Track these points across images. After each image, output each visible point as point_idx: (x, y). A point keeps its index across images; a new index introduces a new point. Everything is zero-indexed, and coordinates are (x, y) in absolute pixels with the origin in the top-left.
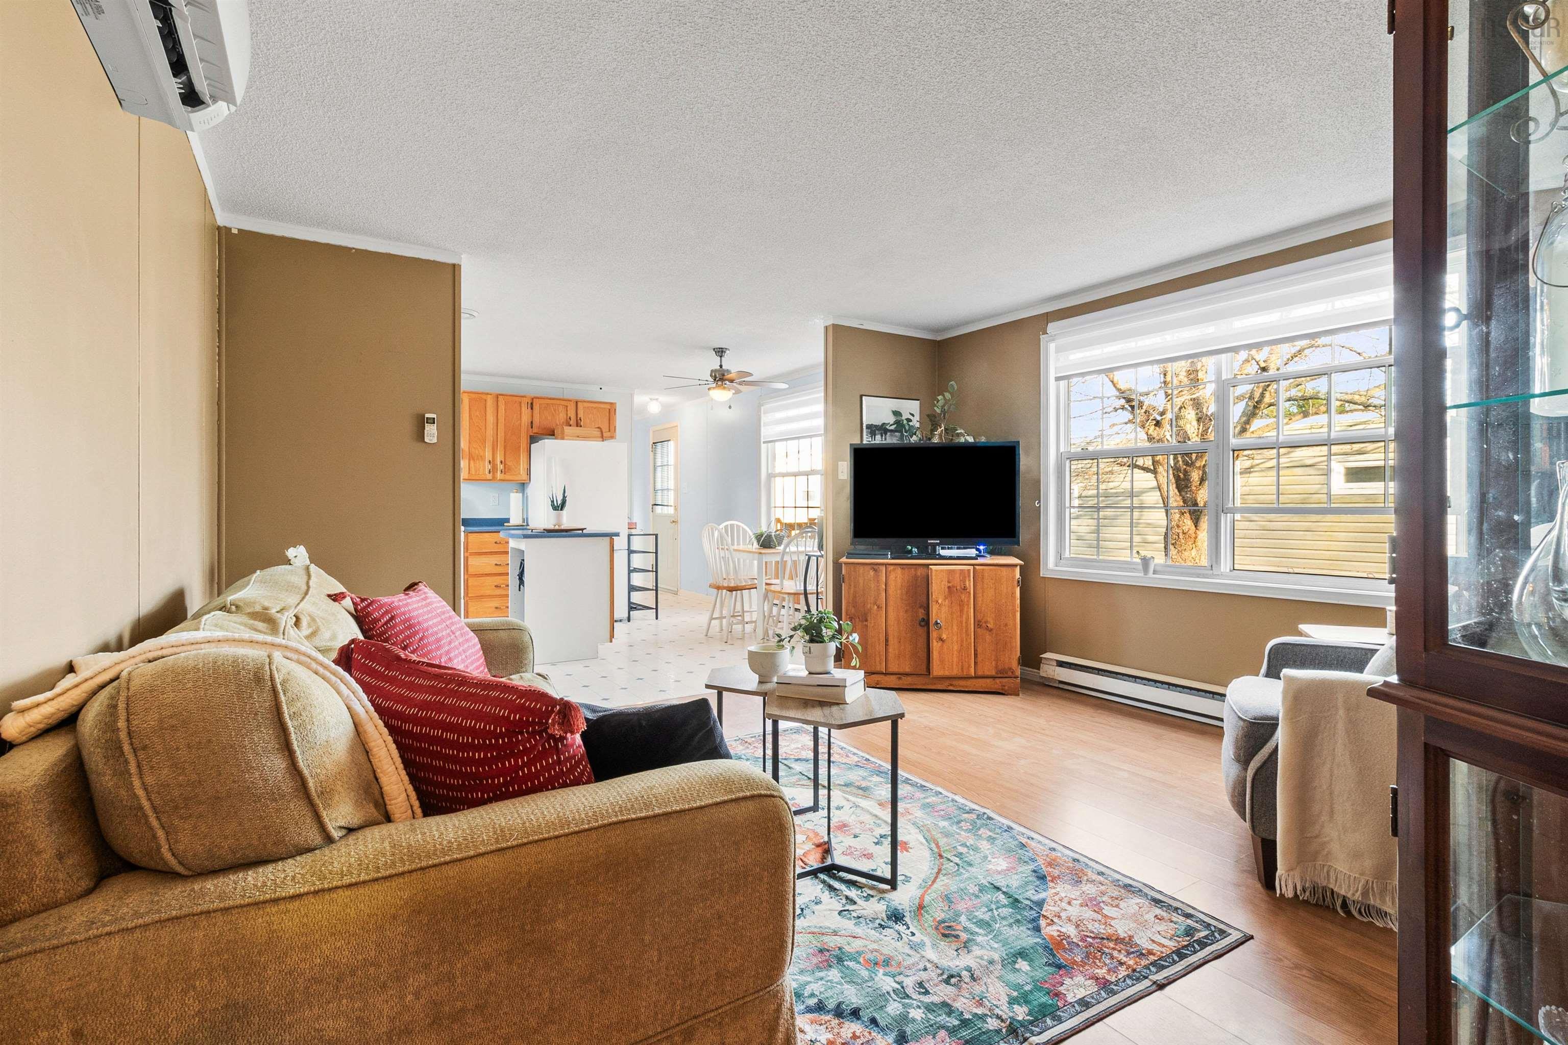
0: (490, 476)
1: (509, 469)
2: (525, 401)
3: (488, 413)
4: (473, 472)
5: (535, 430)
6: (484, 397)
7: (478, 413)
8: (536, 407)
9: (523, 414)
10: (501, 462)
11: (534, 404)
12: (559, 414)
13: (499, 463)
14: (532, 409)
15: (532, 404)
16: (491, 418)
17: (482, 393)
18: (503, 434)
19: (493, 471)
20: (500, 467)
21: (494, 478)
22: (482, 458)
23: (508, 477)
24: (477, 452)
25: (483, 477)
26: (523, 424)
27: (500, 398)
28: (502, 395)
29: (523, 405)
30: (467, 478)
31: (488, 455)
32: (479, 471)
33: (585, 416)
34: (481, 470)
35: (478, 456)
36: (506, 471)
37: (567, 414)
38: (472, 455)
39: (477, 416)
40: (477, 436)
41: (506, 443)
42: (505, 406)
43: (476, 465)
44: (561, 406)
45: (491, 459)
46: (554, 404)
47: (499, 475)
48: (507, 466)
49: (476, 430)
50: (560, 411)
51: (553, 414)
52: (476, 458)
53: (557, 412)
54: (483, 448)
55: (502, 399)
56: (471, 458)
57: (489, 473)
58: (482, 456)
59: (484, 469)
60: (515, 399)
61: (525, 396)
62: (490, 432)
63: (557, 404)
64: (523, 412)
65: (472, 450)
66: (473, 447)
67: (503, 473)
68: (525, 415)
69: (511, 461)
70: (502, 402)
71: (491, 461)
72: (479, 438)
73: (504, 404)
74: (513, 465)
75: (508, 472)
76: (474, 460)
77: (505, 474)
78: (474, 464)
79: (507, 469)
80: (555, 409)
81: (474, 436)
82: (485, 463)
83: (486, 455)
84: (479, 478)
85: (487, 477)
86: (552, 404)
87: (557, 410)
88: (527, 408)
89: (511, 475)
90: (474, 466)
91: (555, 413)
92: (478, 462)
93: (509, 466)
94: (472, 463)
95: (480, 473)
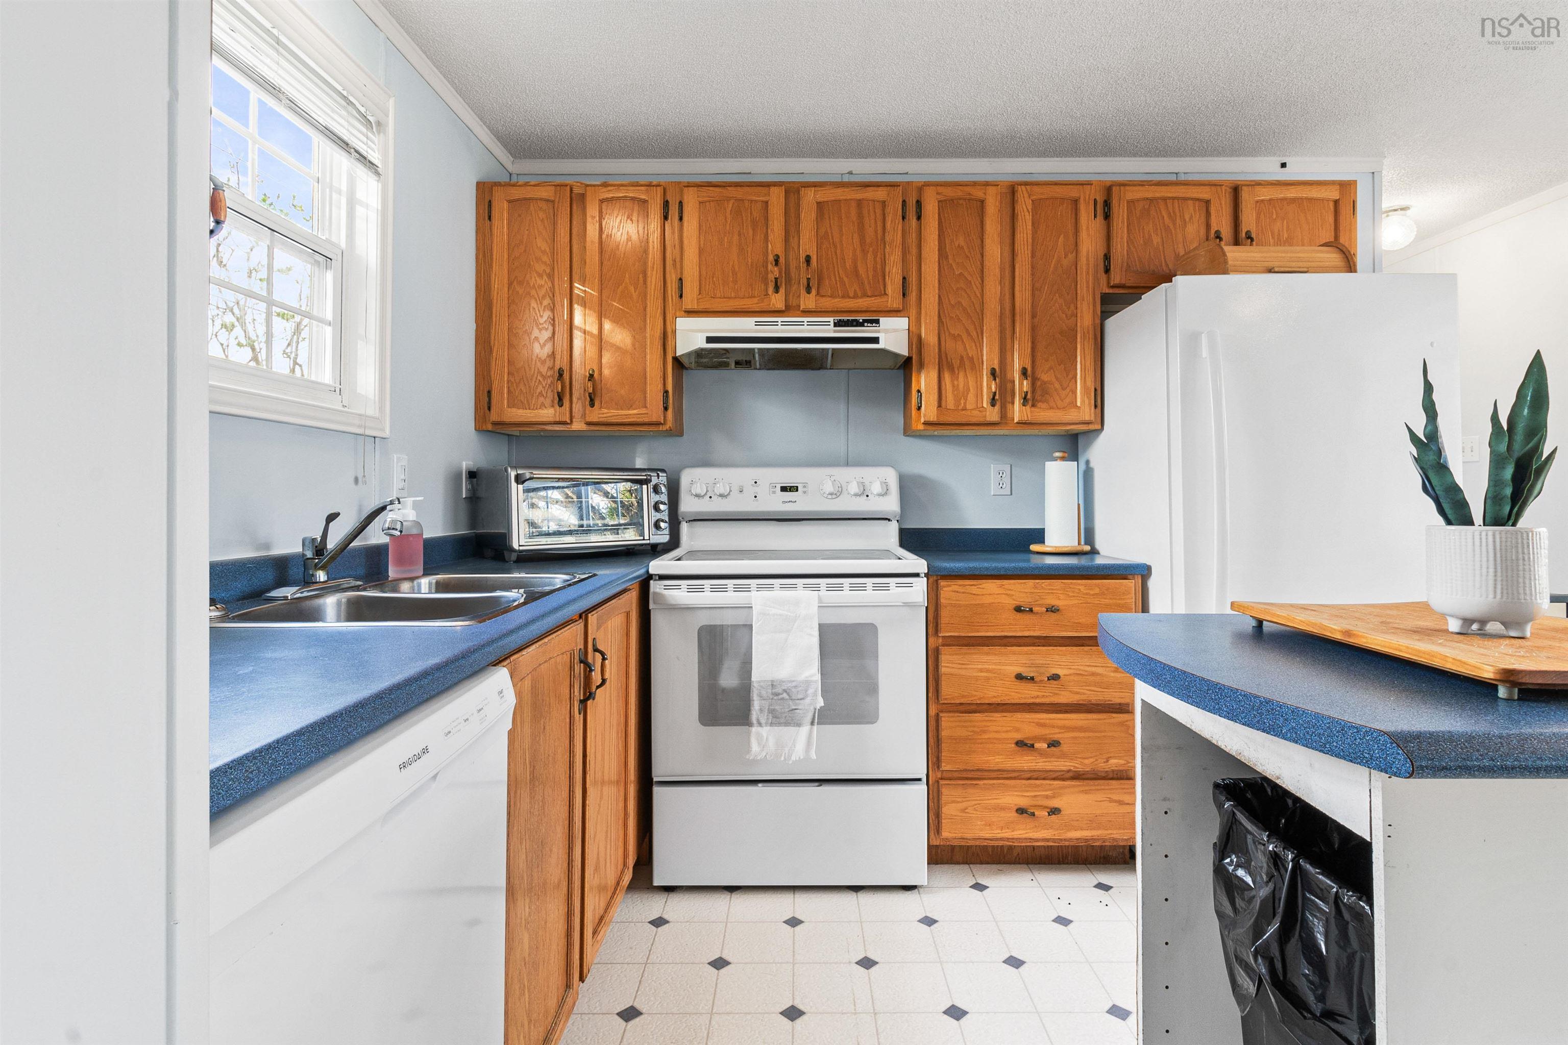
0: (993, 414)
1: (1045, 392)
2: (1088, 195)
3: (988, 242)
4: (950, 399)
5: (1117, 277)
6: (978, 193)
7: (961, 241)
8: (1120, 214)
9: (1083, 234)
10: (1024, 372)
11: (1114, 205)
13: (1017, 376)
14: (1107, 219)
15: (1107, 204)
17: (975, 184)
18: (1028, 294)
19: (1001, 398)
20: (1021, 386)
21: (1004, 417)
22: (974, 365)
23: (1043, 414)
24: (962, 352)
25: (976, 417)
26: (1082, 261)
27: (1021, 192)
28: (1026, 184)
29: (1082, 207)
30: (933, 420)
31: (989, 356)
32: (966, 400)
33: (1262, 227)
34: (971, 397)
35: (962, 357)
36: (1038, 397)
37: (1208, 226)
38: (947, 359)
39: (960, 247)
40: (959, 303)
41: (1036, 320)
42: (1033, 216)
43: (956, 383)
44: (1190, 202)
45: (997, 367)
46: (1170, 198)
47: (1017, 411)
48: (1039, 383)
49: (958, 286)
50: (1187, 217)
51: (1167, 229)
52: (956, 363)
53: (1178, 221)
54: (974, 334)
55: (1026, 195)
56: (944, 364)
57: (993, 405)
58: (971, 359)
59: (979, 395)
60: (1059, 191)
61: (1089, 183)
62: (993, 289)
63: (1178, 198)
64: (1084, 228)
65: (949, 345)
66: (950, 333)
67: (1030, 403)
68: (1088, 235)
69: (1051, 368)
70: (1024, 205)
71: (997, 370)
72: (964, 309)
73: (1030, 210)
74: (1057, 379)
75: (1040, 401)
76: (951, 369)
77: (1033, 406)
78: (952, 381)
79: (1039, 392)
80: (1174, 212)
81: (952, 302)
82: (982, 377)
83: (982, 355)
84: (964, 420)
85: (985, 416)
86: (1165, 199)
87: (1178, 214)
88: (1095, 216)
89: (1051, 408)
90: (953, 386)
91: (1171, 226)
92: (961, 375)
93: (1045, 383)
94: (947, 376)
95: (968, 407)
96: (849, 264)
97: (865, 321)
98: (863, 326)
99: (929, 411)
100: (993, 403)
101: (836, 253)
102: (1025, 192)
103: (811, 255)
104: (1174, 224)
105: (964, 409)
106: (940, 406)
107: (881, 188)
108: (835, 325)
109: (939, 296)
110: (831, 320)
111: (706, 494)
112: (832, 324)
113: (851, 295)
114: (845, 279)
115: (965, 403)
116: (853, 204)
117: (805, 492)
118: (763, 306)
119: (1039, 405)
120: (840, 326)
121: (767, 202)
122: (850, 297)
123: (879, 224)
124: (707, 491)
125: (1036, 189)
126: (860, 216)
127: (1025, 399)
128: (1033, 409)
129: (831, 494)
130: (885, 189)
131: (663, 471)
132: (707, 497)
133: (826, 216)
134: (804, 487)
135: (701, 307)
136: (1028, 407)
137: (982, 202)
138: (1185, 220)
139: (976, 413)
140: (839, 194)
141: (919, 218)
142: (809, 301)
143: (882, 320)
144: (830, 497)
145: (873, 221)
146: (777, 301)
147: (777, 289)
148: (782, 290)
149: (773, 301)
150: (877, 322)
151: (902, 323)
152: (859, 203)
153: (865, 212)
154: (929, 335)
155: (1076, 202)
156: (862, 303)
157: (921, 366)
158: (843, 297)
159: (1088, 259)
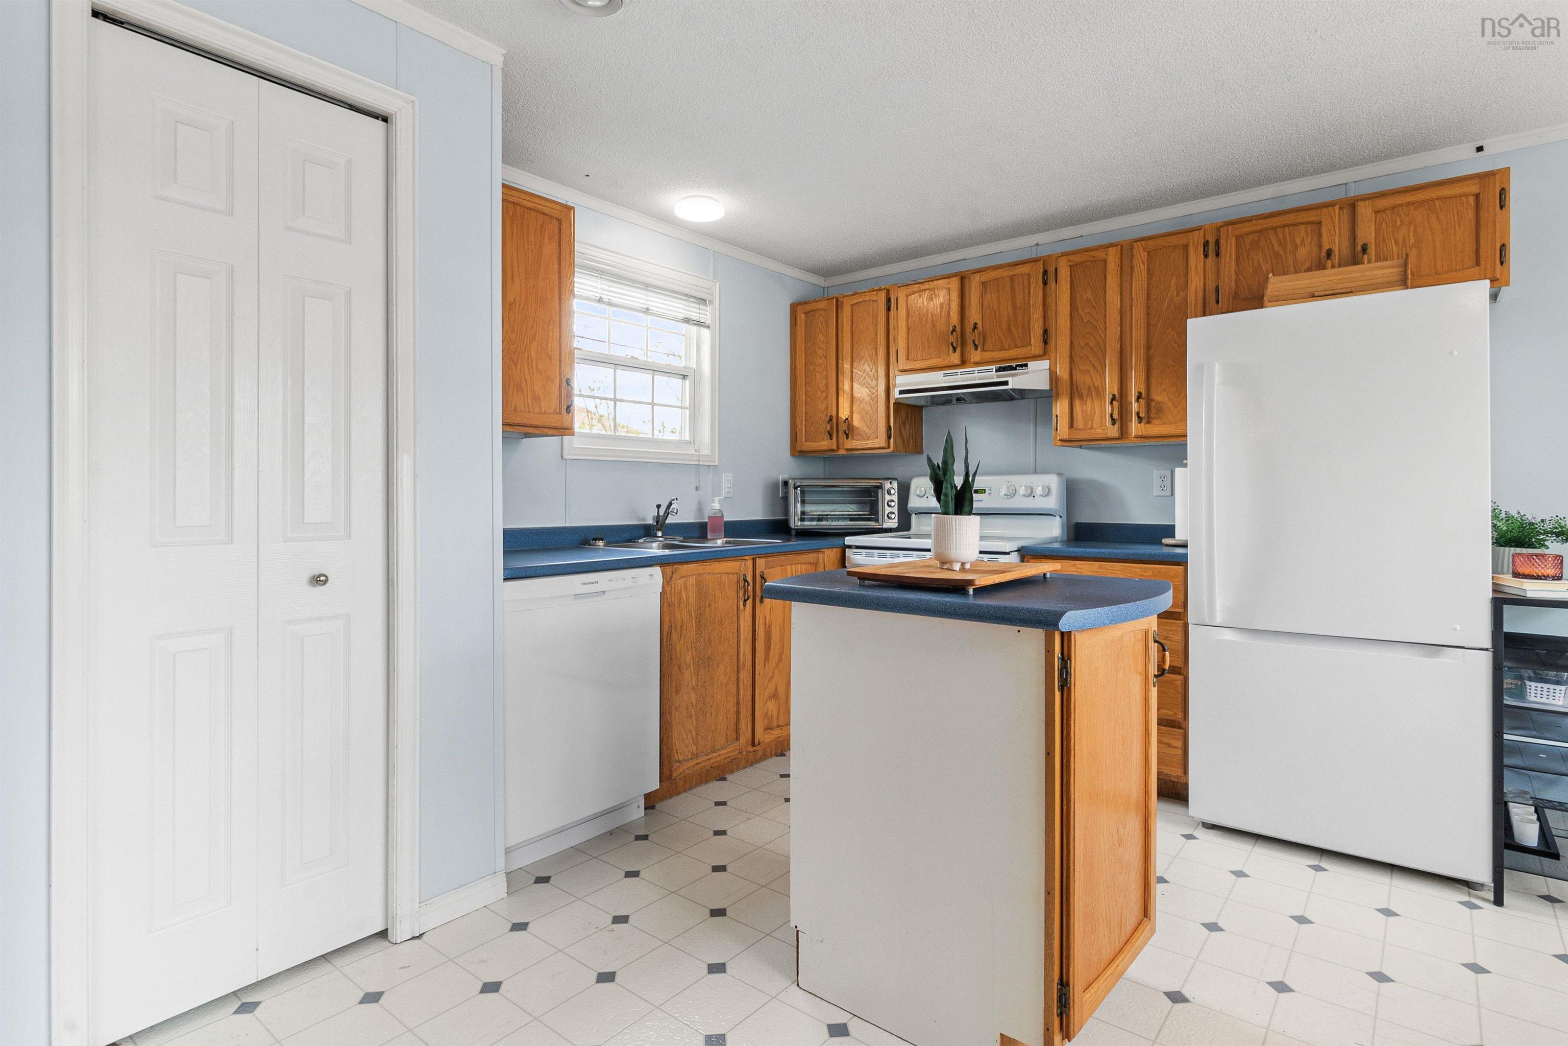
0: (1114, 431)
1: (1159, 410)
2: (1198, 237)
3: (1109, 290)
4: (1079, 422)
5: (1224, 306)
6: (1102, 257)
7: (1089, 295)
8: (1229, 248)
9: (1192, 273)
10: (1139, 397)
11: (1222, 241)
12: (1296, 247)
13: (1133, 399)
14: (1217, 255)
15: (1217, 243)
16: (1113, 298)
17: (1099, 247)
18: (1143, 332)
19: (1121, 419)
20: (1138, 406)
21: (1124, 433)
22: (1099, 392)
23: (1156, 429)
24: (1088, 382)
25: (1099, 432)
26: (1191, 298)
27: (1137, 247)
28: (1142, 240)
29: (1194, 251)
30: (1065, 437)
31: (1110, 385)
32: (1092, 420)
33: (1383, 236)
34: (1097, 418)
35: (1090, 387)
36: (1152, 415)
37: (1320, 246)
38: (1077, 388)
39: (1088, 300)
40: (1087, 344)
41: (1151, 351)
42: (1148, 265)
43: (1085, 408)
44: (1302, 227)
45: (1116, 393)
46: (1279, 227)
47: (1134, 427)
48: (1153, 404)
49: (1086, 331)
50: (1298, 242)
51: (1277, 255)
52: (1085, 392)
53: (1289, 246)
54: (1099, 368)
55: (1141, 249)
56: (1075, 393)
57: (1114, 424)
58: (1097, 388)
59: (1102, 417)
60: (1173, 240)
61: (1199, 229)
62: (1113, 331)
63: (1289, 226)
64: (1193, 268)
65: (1079, 377)
66: (1080, 369)
67: (1144, 421)
68: (1197, 273)
69: (1164, 390)
70: (1140, 257)
71: (1117, 395)
72: (1091, 349)
73: (1145, 261)
74: (1170, 399)
75: (1155, 418)
76: (1081, 397)
77: (1148, 422)
78: (1082, 407)
79: (1153, 411)
80: (1285, 240)
81: (1082, 345)
82: (1105, 403)
83: (1105, 384)
84: (1091, 437)
85: (1107, 433)
86: (1274, 229)
87: (1289, 240)
88: (1206, 256)
89: (1164, 424)
90: (1083, 411)
91: (1282, 253)
92: (1089, 402)
93: (1159, 403)
94: (1077, 404)
95: (1094, 426)
96: (1004, 326)
97: (1017, 366)
98: (1016, 369)
99: (1064, 430)
100: (1114, 421)
101: (995, 317)
102: (1140, 247)
103: (978, 322)
104: (1285, 250)
105: (1091, 428)
106: (1071, 425)
107: (1026, 265)
108: (997, 371)
109: (1071, 342)
110: (994, 367)
111: (925, 495)
112: (994, 370)
113: (1006, 347)
114: (1002, 337)
115: (1092, 424)
116: (1008, 279)
117: (990, 494)
118: (946, 363)
119: (1154, 421)
120: (1000, 371)
121: (949, 289)
122: (1005, 350)
123: (1026, 291)
124: (925, 493)
125: (1150, 242)
126: (1013, 289)
127: (1140, 419)
128: (1147, 425)
129: (1007, 495)
130: (1029, 264)
131: (895, 479)
132: (925, 497)
133: (989, 292)
134: (990, 490)
135: (908, 368)
136: (1143, 424)
137: (1105, 261)
138: (1296, 245)
139: (1099, 431)
140: (997, 274)
141: (1056, 282)
142: (976, 356)
143: (1030, 364)
144: (1006, 497)
145: (1022, 290)
146: (955, 358)
147: (955, 349)
148: (958, 350)
149: (952, 359)
150: (1026, 365)
151: (1045, 364)
152: (1012, 278)
153: (1016, 284)
154: (1062, 372)
155: (1186, 247)
156: (1013, 353)
157: (1057, 396)
158: (1000, 350)
159: (1196, 294)
